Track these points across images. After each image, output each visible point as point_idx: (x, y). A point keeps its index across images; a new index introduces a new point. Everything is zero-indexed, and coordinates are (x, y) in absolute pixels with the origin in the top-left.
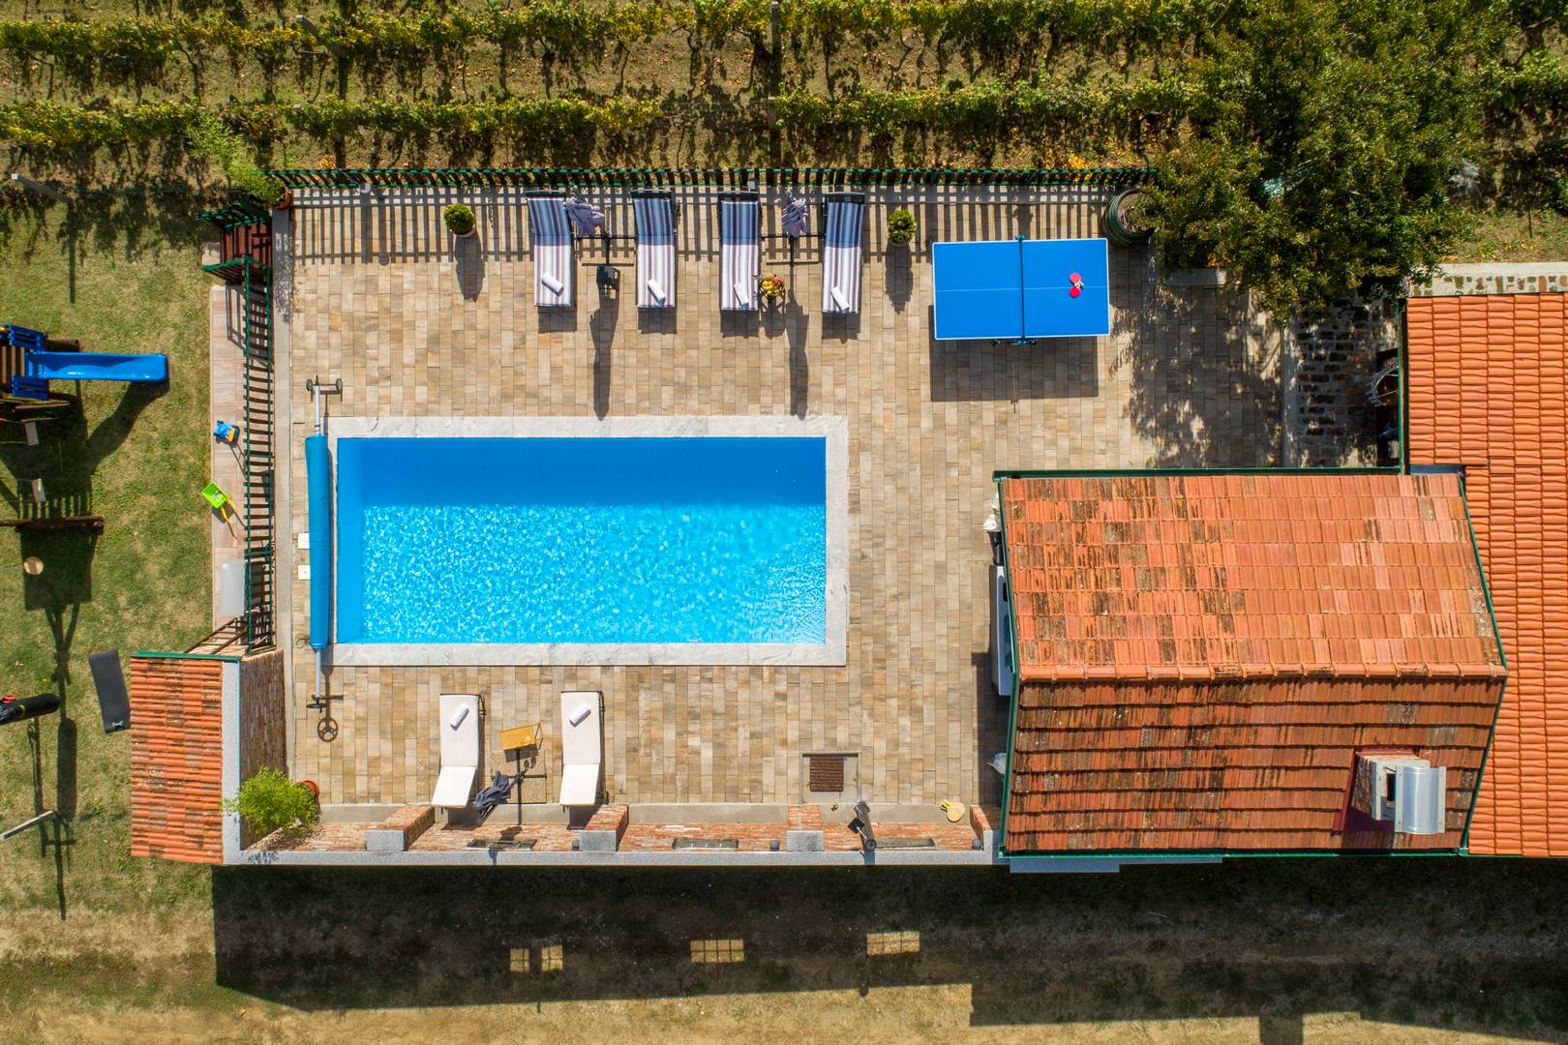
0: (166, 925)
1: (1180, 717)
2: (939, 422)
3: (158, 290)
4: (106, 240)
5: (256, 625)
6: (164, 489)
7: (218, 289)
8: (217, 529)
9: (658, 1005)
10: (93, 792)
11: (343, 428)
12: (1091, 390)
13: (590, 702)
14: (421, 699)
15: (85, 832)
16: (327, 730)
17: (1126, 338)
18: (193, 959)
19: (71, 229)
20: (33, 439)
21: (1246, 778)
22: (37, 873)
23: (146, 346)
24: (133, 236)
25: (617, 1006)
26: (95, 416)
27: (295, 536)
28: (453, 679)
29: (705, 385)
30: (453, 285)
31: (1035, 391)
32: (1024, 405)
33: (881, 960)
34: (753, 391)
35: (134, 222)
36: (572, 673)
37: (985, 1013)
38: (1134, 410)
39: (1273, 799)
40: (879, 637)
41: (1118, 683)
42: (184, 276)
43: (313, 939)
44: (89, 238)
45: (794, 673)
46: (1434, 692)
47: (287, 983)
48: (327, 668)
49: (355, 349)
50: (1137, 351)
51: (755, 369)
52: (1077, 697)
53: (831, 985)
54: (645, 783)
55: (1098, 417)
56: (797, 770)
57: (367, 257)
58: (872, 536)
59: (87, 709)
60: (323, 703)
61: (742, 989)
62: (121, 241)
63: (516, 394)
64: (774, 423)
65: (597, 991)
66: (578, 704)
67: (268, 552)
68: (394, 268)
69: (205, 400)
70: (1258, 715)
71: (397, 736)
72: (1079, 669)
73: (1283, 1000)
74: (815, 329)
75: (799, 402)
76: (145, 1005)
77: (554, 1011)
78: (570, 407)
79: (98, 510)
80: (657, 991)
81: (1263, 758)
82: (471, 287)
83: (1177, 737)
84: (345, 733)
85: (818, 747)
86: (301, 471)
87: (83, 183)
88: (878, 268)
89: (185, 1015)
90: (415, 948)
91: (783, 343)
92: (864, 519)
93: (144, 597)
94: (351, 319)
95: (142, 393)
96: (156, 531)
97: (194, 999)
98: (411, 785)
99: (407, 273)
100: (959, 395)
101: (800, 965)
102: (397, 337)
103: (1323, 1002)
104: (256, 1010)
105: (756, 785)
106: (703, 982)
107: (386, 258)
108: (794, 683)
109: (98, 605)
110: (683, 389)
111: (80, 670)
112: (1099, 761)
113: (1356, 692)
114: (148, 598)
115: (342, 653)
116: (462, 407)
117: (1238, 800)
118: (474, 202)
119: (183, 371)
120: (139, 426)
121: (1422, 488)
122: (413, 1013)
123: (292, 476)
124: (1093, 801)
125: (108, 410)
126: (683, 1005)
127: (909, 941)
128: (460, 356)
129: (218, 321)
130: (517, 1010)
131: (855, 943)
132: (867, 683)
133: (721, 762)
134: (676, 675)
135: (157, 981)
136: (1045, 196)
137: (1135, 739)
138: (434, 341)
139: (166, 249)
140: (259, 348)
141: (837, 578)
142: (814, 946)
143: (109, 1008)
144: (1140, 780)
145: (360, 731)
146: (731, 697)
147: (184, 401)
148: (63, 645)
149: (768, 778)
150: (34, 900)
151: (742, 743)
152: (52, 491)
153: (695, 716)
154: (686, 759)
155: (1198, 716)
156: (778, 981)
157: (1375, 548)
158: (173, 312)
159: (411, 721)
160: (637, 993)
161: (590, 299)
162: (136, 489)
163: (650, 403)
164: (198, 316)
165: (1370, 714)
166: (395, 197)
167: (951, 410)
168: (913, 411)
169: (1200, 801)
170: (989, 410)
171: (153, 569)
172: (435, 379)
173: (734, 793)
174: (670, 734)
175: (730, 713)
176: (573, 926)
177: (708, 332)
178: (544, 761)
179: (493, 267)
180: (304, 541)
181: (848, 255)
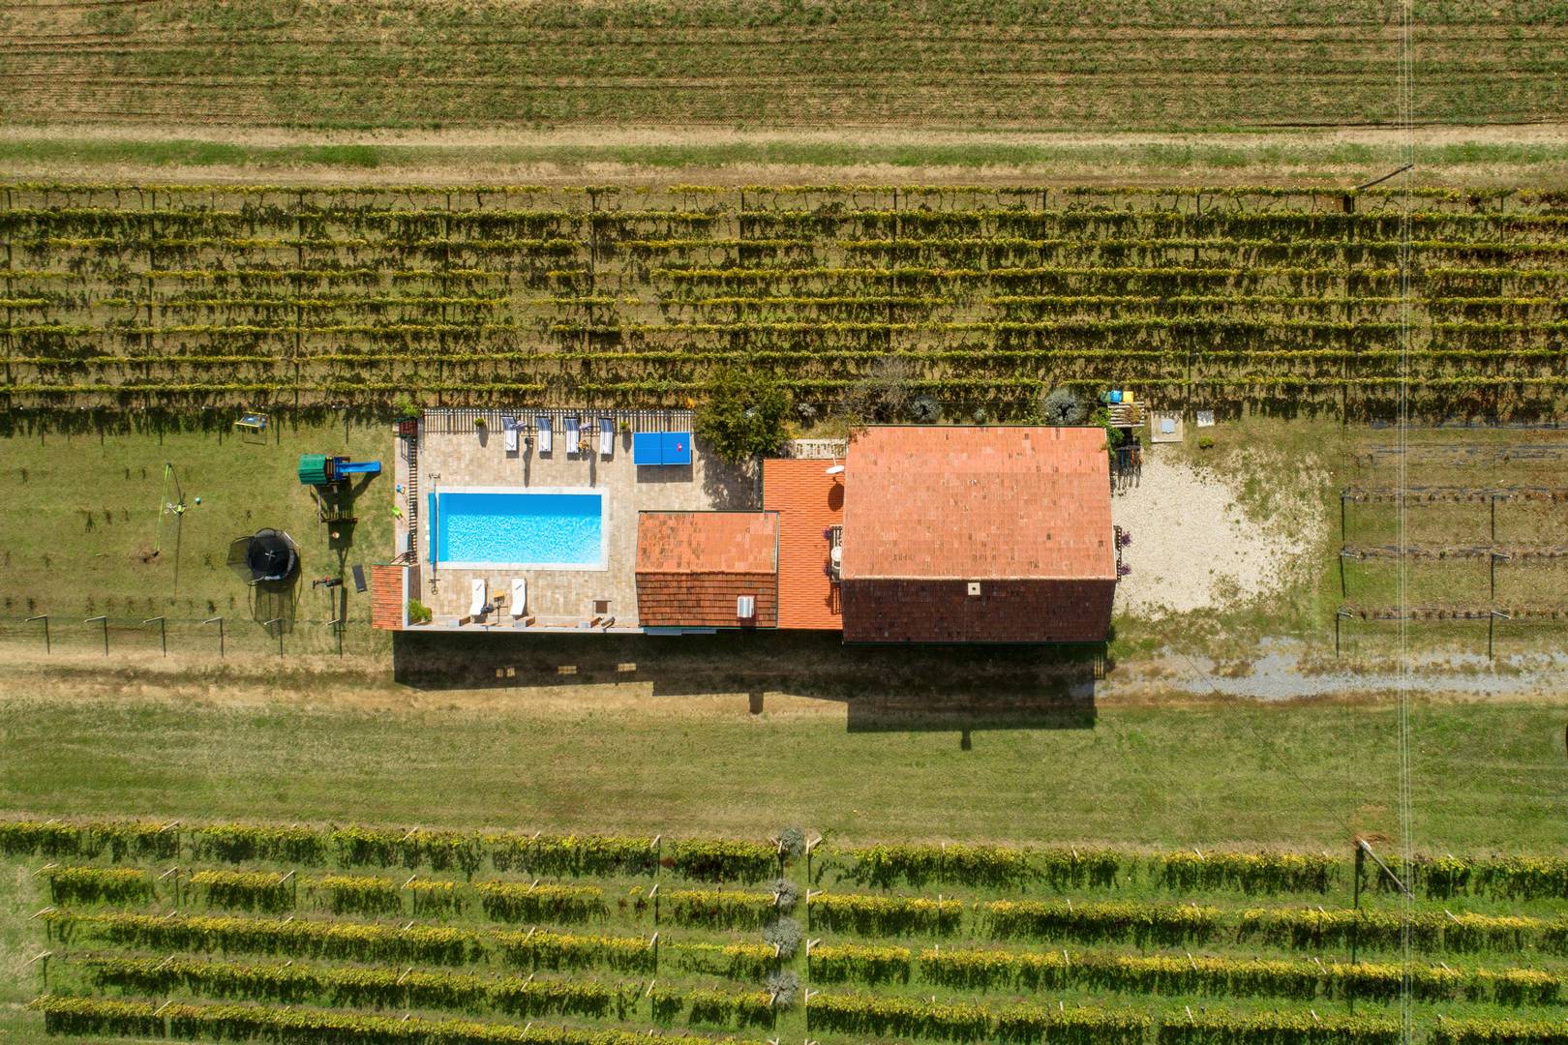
0: (377, 660)
1: (684, 584)
2: (640, 490)
3: (377, 439)
4: (359, 422)
5: (410, 555)
6: (379, 508)
7: (398, 439)
8: (397, 522)
9: (548, 688)
10: (353, 613)
11: (441, 490)
12: (691, 480)
13: (522, 582)
14: (468, 579)
15: (350, 627)
16: (435, 591)
17: (702, 462)
18: (387, 672)
19: (347, 418)
20: (336, 491)
21: (708, 603)
22: (333, 642)
23: (373, 459)
24: (369, 420)
25: (533, 689)
26: (354, 483)
27: (424, 526)
28: (476, 574)
29: (562, 477)
30: (478, 442)
31: (672, 480)
32: (668, 484)
33: (623, 673)
34: (578, 479)
35: (369, 416)
36: (517, 573)
37: (658, 692)
38: (705, 486)
39: (717, 610)
40: (619, 562)
41: (664, 574)
42: (386, 434)
43: (429, 665)
44: (354, 421)
45: (591, 574)
46: (756, 578)
47: (419, 681)
48: (435, 570)
49: (445, 463)
50: (706, 466)
51: (579, 472)
52: (653, 578)
53: (606, 681)
54: (541, 610)
55: (693, 489)
56: (592, 606)
57: (449, 432)
58: (618, 528)
59: (351, 584)
60: (433, 581)
61: (576, 683)
62: (364, 422)
63: (499, 479)
64: (585, 490)
65: (527, 684)
66: (518, 582)
67: (416, 531)
68: (458, 436)
69: (393, 478)
70: (706, 584)
71: (458, 593)
72: (652, 570)
73: (758, 687)
74: (599, 458)
75: (593, 482)
76: (369, 688)
77: (511, 691)
78: (516, 483)
79: (355, 515)
80: (548, 684)
81: (712, 597)
82: (484, 443)
83: (684, 591)
84: (441, 592)
85: (599, 598)
86: (427, 504)
87: (351, 402)
88: (620, 438)
89: (384, 692)
90: (464, 668)
91: (588, 463)
92: (614, 522)
93: (371, 546)
94: (444, 453)
95: (370, 476)
96: (376, 522)
97: (387, 687)
98: (463, 609)
99: (462, 438)
100: (647, 481)
101: (596, 674)
102: (459, 459)
103: (771, 688)
104: (408, 691)
105: (578, 611)
106: (562, 681)
107: (455, 433)
108: (591, 576)
109: (355, 548)
110: (554, 478)
111: (349, 571)
112: (663, 598)
113: (733, 578)
114: (373, 546)
115: (439, 565)
116: (481, 483)
117: (707, 610)
118: (484, 416)
119: (386, 467)
120: (370, 486)
121: (766, 517)
122: (463, 691)
123: (424, 506)
124: (663, 610)
125: (359, 481)
126: (556, 689)
127: (632, 666)
128: (480, 466)
129: (398, 451)
130: (500, 690)
131: (614, 668)
132: (615, 577)
133: (566, 603)
134: (551, 574)
135: (374, 680)
136: (676, 414)
137: (671, 591)
138: (471, 461)
139: (380, 426)
140: (413, 462)
141: (605, 542)
142: (601, 668)
143: (357, 690)
144: (676, 603)
145: (446, 591)
146: (570, 583)
147: (386, 478)
148: (343, 562)
149: (582, 608)
150: (331, 651)
151: (573, 597)
152: (340, 509)
153: (557, 587)
154: (555, 602)
155: (689, 584)
156: (588, 680)
157: (748, 536)
158: (382, 447)
159: (463, 588)
160: (541, 684)
161: (523, 447)
162: (369, 508)
163: (543, 483)
164: (391, 449)
165: (739, 584)
166: (459, 413)
167: (644, 486)
168: (632, 486)
169: (695, 610)
170: (657, 486)
171: (374, 535)
172: (472, 474)
173: (570, 613)
174: (549, 593)
175: (569, 587)
176: (518, 661)
177: (563, 459)
178: (506, 602)
179: (491, 436)
180: (428, 527)
181: (608, 435)
